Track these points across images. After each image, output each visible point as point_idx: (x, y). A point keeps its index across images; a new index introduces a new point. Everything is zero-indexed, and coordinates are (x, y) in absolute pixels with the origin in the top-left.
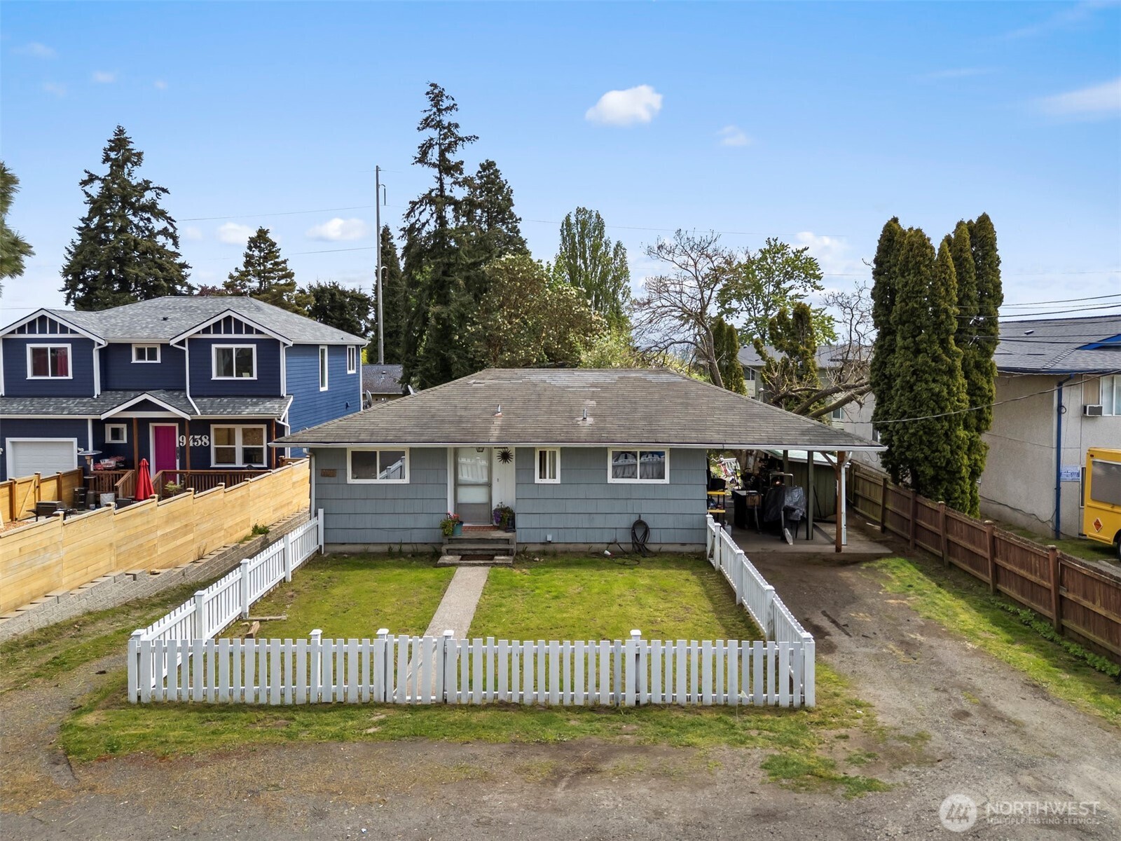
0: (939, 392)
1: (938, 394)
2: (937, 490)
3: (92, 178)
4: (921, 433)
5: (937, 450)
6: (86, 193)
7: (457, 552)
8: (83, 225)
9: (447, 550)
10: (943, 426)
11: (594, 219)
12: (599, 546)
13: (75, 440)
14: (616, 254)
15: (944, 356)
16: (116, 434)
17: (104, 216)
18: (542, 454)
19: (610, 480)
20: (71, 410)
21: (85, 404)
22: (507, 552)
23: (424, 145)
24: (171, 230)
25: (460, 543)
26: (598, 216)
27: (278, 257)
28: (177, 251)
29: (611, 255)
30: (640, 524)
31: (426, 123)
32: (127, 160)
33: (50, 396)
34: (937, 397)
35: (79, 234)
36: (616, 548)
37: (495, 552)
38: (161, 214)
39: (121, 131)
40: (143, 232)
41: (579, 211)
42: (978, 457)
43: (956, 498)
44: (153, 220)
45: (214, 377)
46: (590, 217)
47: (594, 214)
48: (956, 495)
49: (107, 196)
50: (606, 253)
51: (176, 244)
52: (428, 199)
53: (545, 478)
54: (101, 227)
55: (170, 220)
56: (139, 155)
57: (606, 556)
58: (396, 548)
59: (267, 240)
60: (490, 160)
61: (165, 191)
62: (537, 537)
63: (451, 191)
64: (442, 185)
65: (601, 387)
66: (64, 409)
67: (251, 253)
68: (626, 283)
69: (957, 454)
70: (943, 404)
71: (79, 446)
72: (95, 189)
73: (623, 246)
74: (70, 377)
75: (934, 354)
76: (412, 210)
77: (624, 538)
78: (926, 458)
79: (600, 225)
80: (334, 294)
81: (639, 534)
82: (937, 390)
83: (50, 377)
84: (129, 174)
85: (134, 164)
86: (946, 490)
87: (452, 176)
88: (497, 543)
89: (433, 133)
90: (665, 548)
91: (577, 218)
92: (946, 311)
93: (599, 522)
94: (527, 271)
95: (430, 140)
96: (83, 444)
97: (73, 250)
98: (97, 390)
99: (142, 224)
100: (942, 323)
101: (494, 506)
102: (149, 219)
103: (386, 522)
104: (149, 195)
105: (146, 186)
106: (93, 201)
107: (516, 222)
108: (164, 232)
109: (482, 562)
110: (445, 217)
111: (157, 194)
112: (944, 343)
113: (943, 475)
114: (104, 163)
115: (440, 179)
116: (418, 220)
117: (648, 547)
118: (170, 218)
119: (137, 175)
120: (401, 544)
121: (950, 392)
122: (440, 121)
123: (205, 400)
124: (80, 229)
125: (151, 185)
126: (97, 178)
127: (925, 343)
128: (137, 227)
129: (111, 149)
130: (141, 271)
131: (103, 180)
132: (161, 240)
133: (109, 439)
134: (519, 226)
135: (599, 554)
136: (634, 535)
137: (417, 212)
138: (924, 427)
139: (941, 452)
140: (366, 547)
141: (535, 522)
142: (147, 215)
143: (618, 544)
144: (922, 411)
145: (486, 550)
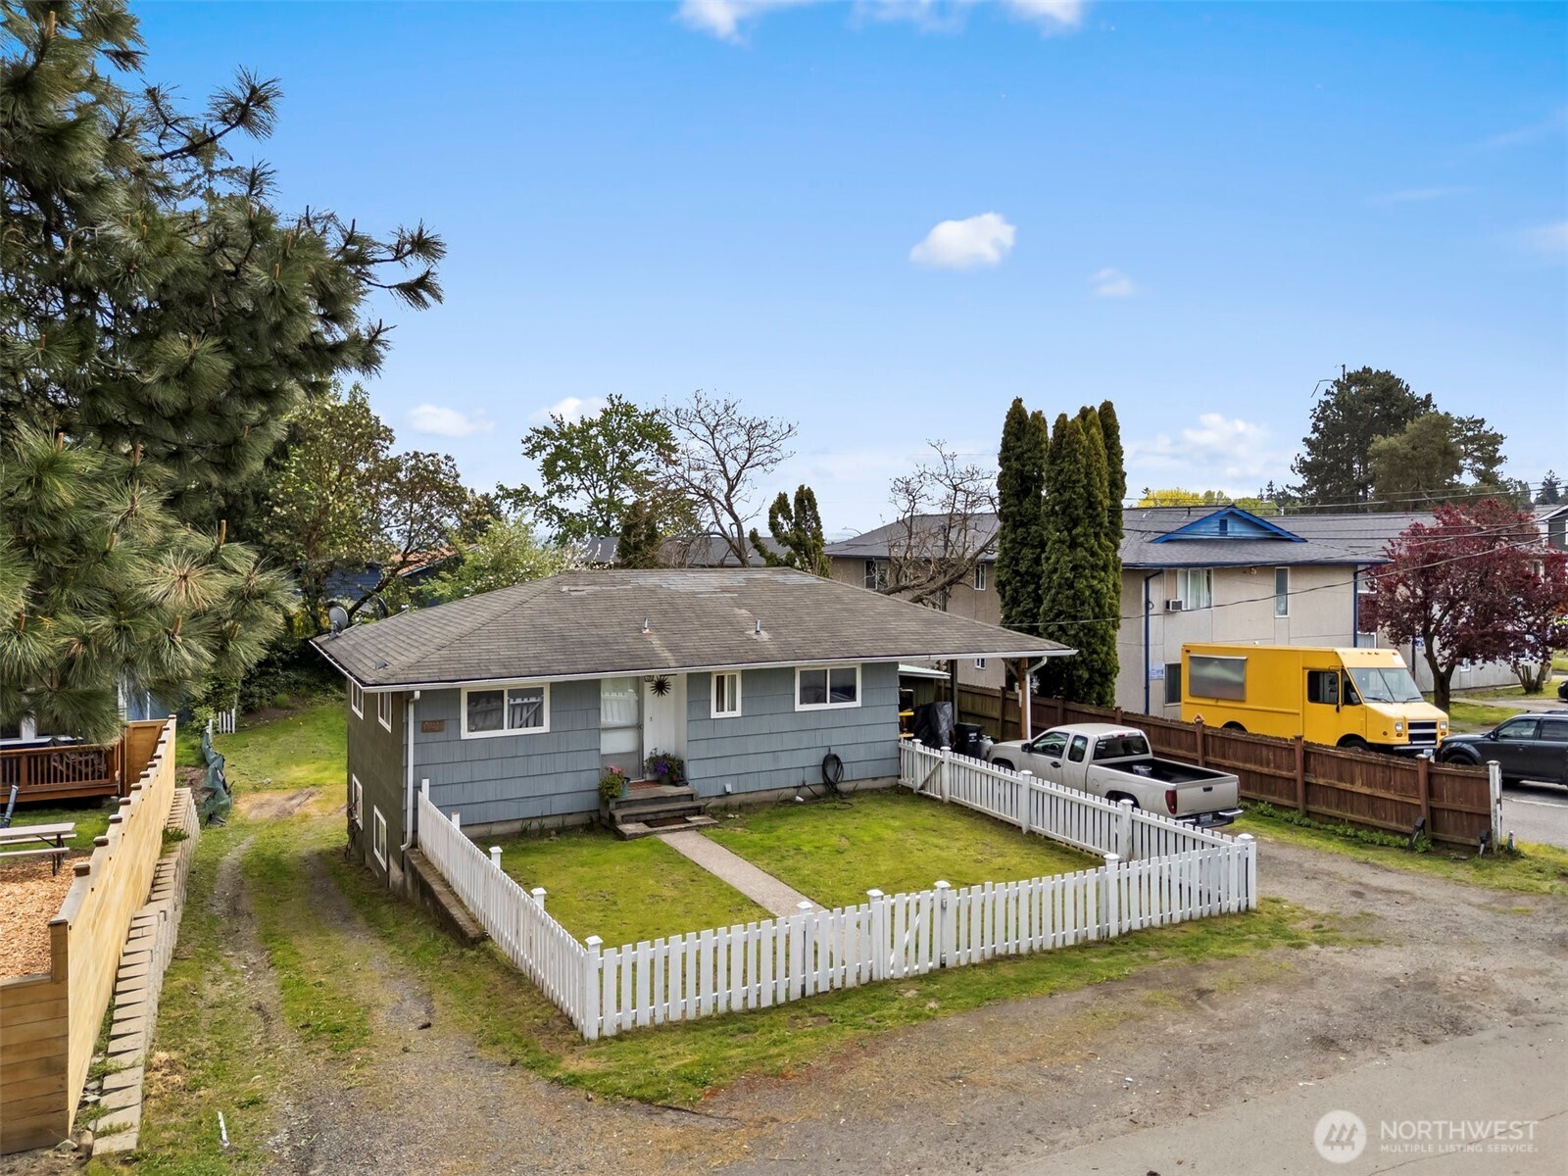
7: (637, 818)
9: (624, 817)
12: (786, 792)
18: (720, 680)
19: (798, 707)
22: (699, 811)
25: (632, 807)
30: (830, 758)
36: (807, 791)
37: (683, 812)
53: (723, 710)
57: (799, 803)
62: (713, 788)
77: (813, 777)
81: (831, 771)
88: (678, 801)
90: (862, 785)
93: (785, 761)
101: (649, 755)
103: (516, 790)
117: (842, 786)
120: (538, 818)
135: (790, 801)
136: (825, 773)
140: (488, 827)
141: (710, 769)
143: (809, 786)
145: (669, 811)
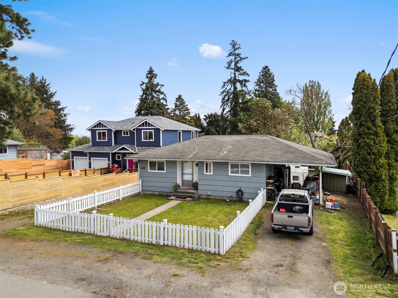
0: (369, 143)
1: (369, 144)
2: (371, 185)
3: (143, 83)
4: (362, 160)
5: (370, 168)
6: (142, 88)
7: (176, 196)
8: (141, 98)
9: (173, 195)
10: (371, 157)
11: (317, 84)
13: (107, 159)
14: (325, 97)
15: (372, 127)
16: (119, 157)
17: (146, 94)
18: (207, 164)
19: (230, 174)
20: (106, 150)
21: (109, 148)
22: (191, 197)
23: (229, 62)
24: (165, 98)
25: (178, 193)
26: (318, 83)
27: (185, 104)
28: (167, 104)
29: (324, 97)
30: (240, 190)
31: (230, 55)
32: (153, 77)
33: (102, 146)
34: (368, 145)
35: (140, 100)
36: (231, 199)
37: (188, 197)
38: (162, 93)
39: (151, 68)
40: (157, 99)
41: (310, 82)
42: (394, 172)
43: (380, 189)
44: (160, 95)
45: (143, 140)
46: (315, 83)
47: (316, 82)
48: (380, 188)
49: (147, 88)
50: (322, 96)
51: (166, 102)
52: (229, 81)
53: (207, 172)
54: (146, 98)
55: (165, 95)
56: (156, 75)
57: (227, 201)
58: (161, 193)
59: (181, 99)
60: (267, 65)
61: (163, 86)
62: (205, 193)
63: (238, 77)
64: (235, 76)
65: (238, 142)
66: (104, 149)
67: (176, 103)
68: (330, 108)
69: (380, 170)
70: (371, 148)
71: (108, 161)
72: (144, 87)
73: (329, 94)
74: (107, 140)
75: (368, 126)
76: (224, 85)
77: (234, 195)
78: (365, 171)
79: (319, 86)
80: (215, 116)
81: (240, 194)
82: (368, 142)
83: (102, 140)
84: (153, 81)
85: (155, 78)
86: (376, 185)
87: (239, 72)
88: (190, 194)
89: (232, 58)
91: (310, 85)
92: (373, 108)
93: (226, 189)
94: (263, 104)
95: (231, 60)
96: (109, 160)
97: (138, 105)
98: (113, 144)
99: (157, 96)
100: (372, 113)
101: (194, 182)
102: (159, 95)
103: (159, 185)
104: (159, 87)
105: (158, 84)
106: (143, 90)
107: (276, 87)
108: (163, 98)
109: (181, 199)
110: (236, 87)
111: (161, 87)
112: (373, 122)
113: (373, 178)
114: (146, 78)
115: (235, 74)
116: (226, 88)
117: (243, 199)
118: (165, 94)
119: (155, 81)
120: (163, 192)
121: (375, 143)
122: (235, 53)
123: (140, 147)
124: (140, 99)
125: (159, 84)
126: (145, 83)
127: (364, 122)
128: (156, 97)
129: (148, 74)
130: (155, 111)
131: (146, 84)
132: (162, 101)
133: (117, 159)
134: (277, 88)
135: (225, 201)
136: (238, 195)
137: (226, 86)
138: (363, 158)
139: (371, 169)
140: (153, 192)
141: (204, 187)
142: (158, 94)
143: (232, 197)
144: (361, 151)
145: (185, 196)
